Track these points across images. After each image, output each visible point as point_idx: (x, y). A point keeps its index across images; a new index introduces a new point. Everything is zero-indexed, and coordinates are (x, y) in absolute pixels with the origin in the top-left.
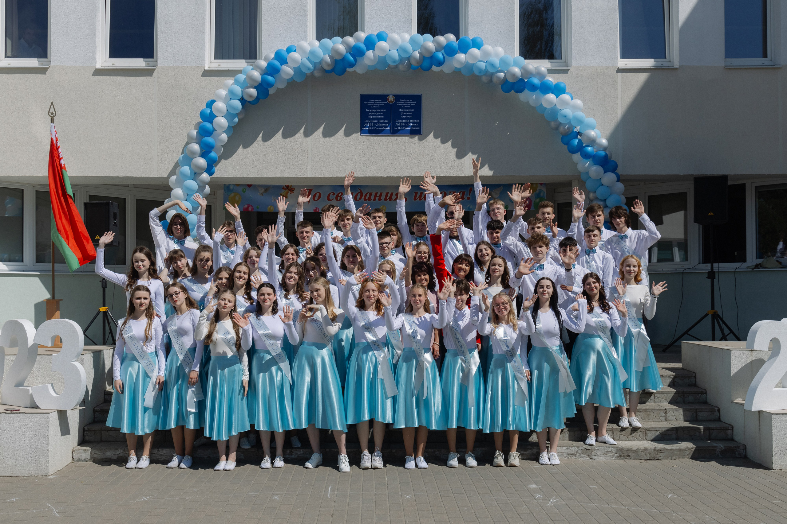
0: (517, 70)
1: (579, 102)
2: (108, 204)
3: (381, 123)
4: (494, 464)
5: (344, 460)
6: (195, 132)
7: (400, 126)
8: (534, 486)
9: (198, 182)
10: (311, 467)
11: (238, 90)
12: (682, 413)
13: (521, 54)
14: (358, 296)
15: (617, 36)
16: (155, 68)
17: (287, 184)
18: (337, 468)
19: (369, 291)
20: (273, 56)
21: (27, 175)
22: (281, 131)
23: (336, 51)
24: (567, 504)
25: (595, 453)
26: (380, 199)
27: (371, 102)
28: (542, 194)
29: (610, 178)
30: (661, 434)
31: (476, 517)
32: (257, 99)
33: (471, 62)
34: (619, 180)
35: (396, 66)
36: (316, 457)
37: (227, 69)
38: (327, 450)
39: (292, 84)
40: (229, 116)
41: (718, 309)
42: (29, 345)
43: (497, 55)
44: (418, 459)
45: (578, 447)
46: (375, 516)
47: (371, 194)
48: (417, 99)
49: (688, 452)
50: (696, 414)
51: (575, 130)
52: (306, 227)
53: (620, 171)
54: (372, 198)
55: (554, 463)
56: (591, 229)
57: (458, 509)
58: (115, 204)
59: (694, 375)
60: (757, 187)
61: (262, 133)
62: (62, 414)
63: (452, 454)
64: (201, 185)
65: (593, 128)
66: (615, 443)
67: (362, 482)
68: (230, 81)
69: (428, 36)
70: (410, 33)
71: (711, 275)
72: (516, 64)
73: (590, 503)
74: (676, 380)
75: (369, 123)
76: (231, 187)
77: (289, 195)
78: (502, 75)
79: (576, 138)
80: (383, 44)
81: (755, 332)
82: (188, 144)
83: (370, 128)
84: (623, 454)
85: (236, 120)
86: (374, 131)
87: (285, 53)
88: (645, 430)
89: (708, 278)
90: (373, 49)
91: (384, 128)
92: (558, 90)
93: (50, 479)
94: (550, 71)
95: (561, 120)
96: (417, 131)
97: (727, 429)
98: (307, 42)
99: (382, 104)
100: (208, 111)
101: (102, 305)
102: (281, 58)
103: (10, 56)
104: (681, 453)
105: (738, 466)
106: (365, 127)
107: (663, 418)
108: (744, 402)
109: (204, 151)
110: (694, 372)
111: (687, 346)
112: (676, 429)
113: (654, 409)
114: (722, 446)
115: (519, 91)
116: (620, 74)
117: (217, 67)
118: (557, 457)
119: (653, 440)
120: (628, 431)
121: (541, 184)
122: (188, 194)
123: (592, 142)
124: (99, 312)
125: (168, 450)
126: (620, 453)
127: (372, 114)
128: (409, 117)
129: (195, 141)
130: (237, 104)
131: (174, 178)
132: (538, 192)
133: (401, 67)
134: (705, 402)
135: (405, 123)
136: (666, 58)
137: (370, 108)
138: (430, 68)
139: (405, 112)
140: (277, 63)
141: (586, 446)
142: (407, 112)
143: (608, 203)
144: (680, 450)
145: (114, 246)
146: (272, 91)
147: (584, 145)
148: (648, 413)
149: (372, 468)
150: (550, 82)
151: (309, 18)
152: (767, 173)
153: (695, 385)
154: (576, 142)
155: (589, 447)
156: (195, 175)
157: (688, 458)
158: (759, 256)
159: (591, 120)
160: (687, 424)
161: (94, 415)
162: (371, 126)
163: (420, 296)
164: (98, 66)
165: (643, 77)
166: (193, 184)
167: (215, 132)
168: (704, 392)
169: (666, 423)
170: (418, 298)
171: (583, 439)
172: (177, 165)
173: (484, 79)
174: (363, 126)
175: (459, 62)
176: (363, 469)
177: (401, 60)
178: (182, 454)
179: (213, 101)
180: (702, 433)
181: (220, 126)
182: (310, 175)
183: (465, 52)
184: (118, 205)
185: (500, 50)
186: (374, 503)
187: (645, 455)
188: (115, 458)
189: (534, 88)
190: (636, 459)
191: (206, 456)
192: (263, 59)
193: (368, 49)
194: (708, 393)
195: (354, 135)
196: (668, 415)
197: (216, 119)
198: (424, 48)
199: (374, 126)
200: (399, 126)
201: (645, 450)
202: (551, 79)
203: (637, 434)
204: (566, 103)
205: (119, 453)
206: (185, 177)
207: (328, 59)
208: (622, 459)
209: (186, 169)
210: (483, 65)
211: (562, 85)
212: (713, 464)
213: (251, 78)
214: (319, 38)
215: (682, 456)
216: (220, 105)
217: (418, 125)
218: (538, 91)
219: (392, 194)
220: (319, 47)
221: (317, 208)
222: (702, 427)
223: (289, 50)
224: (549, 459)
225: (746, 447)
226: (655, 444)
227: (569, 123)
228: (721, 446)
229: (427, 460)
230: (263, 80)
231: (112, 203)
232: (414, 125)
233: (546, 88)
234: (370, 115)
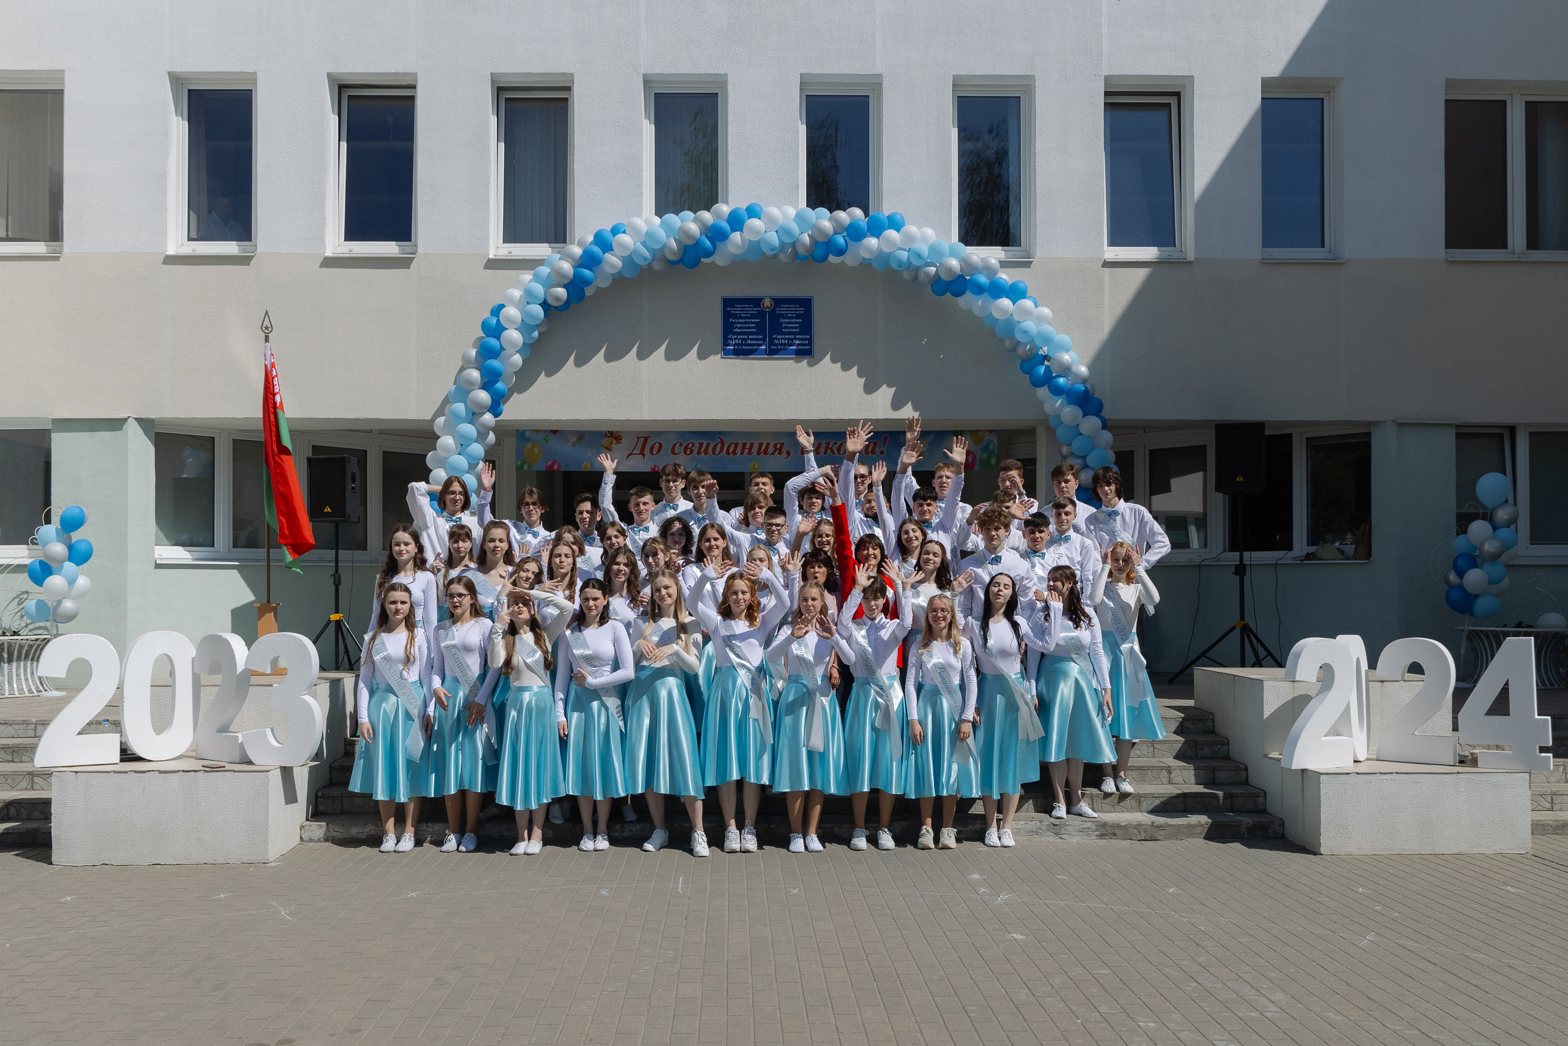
0: (954, 263)
1: (1046, 311)
2: (343, 460)
3: (752, 339)
4: (919, 846)
5: (700, 840)
6: (473, 352)
7: (781, 345)
8: (976, 876)
9: (477, 426)
10: (653, 849)
11: (539, 289)
12: (1193, 772)
13: (961, 240)
14: (720, 599)
15: (1103, 213)
16: (414, 256)
17: (610, 430)
18: (691, 851)
19: (736, 593)
20: (591, 239)
21: (221, 417)
22: (603, 350)
23: (686, 233)
24: (1023, 902)
25: (1065, 830)
26: (750, 453)
27: (737, 307)
28: (991, 447)
29: (1091, 423)
30: (1162, 803)
31: (894, 918)
32: (568, 303)
33: (886, 250)
34: (1104, 427)
35: (775, 256)
36: (659, 835)
37: (522, 258)
38: (676, 825)
39: (619, 280)
40: (525, 328)
41: (1249, 619)
42: (239, 671)
43: (925, 239)
44: (808, 838)
45: (1041, 822)
46: (747, 917)
47: (736, 445)
48: (806, 304)
49: (1200, 829)
50: (1214, 775)
51: (1041, 352)
52: (644, 496)
53: (1107, 412)
54: (739, 451)
55: (1006, 844)
56: (1062, 502)
57: (867, 908)
58: (354, 459)
59: (1211, 717)
60: (1308, 439)
61: (574, 354)
62: (287, 773)
63: (858, 831)
64: (482, 430)
65: (1067, 350)
66: (1095, 815)
67: (727, 871)
68: (527, 277)
69: (823, 211)
70: (796, 207)
71: (1240, 570)
72: (953, 253)
73: (1057, 900)
74: (1186, 724)
75: (735, 339)
76: (527, 434)
77: (615, 447)
78: (933, 270)
79: (1043, 364)
80: (755, 222)
81: (1298, 655)
82: (462, 369)
83: (736, 347)
84: (1107, 831)
85: (536, 334)
86: (742, 352)
87: (609, 236)
88: (1139, 798)
89: (1236, 573)
90: (741, 230)
91: (756, 347)
92: (1016, 293)
93: (270, 867)
94: (1004, 264)
95: (1019, 337)
96: (805, 352)
97: (1256, 796)
98: (641, 218)
99: (755, 310)
100: (494, 321)
101: (334, 610)
102: (603, 242)
103: (195, 237)
104: (1189, 832)
105: (1271, 850)
106: (729, 345)
107: (1165, 780)
108: (1281, 757)
109: (486, 380)
110: (1212, 714)
111: (1202, 674)
112: (1184, 796)
113: (1153, 767)
114: (1249, 821)
115: (958, 294)
116: (1106, 269)
117: (507, 254)
118: (1011, 836)
119: (1152, 812)
120: (1115, 799)
121: (990, 431)
122: (462, 445)
123: (1066, 370)
124: (329, 622)
125: (441, 825)
126: (1102, 830)
127: (739, 326)
128: (795, 330)
129: (473, 365)
130: (539, 311)
131: (441, 420)
132: (985, 443)
133: (782, 257)
134: (1227, 757)
135: (789, 339)
136: (1175, 246)
137: (735, 316)
138: (825, 259)
139: (789, 323)
140: (597, 250)
141: (1053, 820)
142: (791, 324)
143: (1091, 460)
144: (1189, 826)
145: (353, 522)
146: (589, 291)
147: (1054, 375)
148: (1144, 772)
149: (741, 852)
150: (1003, 281)
151: (644, 183)
152: (1323, 420)
153: (1213, 732)
154: (1042, 370)
155: (1057, 822)
156: (473, 416)
157: (1200, 838)
158: (1312, 542)
159: (1064, 338)
160: (1200, 789)
161: (331, 774)
162: (738, 345)
163: (814, 599)
164: (329, 253)
165: (1142, 273)
166: (470, 429)
167: (503, 353)
168: (1226, 742)
169: (1170, 786)
170: (810, 602)
171: (1048, 809)
172: (446, 401)
173: (906, 275)
174: (726, 343)
175: (869, 250)
176: (728, 853)
177: (783, 245)
178: (461, 832)
179: (502, 306)
180: (1221, 801)
181: (512, 344)
182: (646, 416)
183: (878, 236)
184: (359, 461)
185: (930, 232)
186: (746, 900)
187: (1137, 833)
188: (364, 837)
189: (979, 289)
190: (1125, 839)
191: (497, 834)
192: (576, 243)
193: (733, 230)
194: (1230, 742)
195: (712, 357)
196: (1173, 775)
197: (505, 333)
198: (816, 228)
199: (742, 345)
200: (779, 344)
201: (1138, 826)
202: (1005, 276)
203: (1127, 802)
204: (1027, 313)
205: (369, 829)
206: (459, 419)
207: (673, 244)
208: (1105, 839)
209: (460, 407)
210: (904, 255)
211: (1022, 285)
212: (1237, 846)
213: (558, 272)
214: (659, 213)
215: (1192, 835)
216: (512, 312)
217: (807, 342)
218: (986, 294)
219: (768, 445)
220: (661, 226)
221: (655, 466)
222: (1220, 793)
223: (615, 231)
224: (1000, 838)
225: (1283, 822)
226: (1153, 818)
227: (1032, 342)
228: (1247, 820)
229: (823, 840)
230: (576, 275)
231: (349, 458)
232: (801, 342)
233: (997, 290)
234: (737, 327)
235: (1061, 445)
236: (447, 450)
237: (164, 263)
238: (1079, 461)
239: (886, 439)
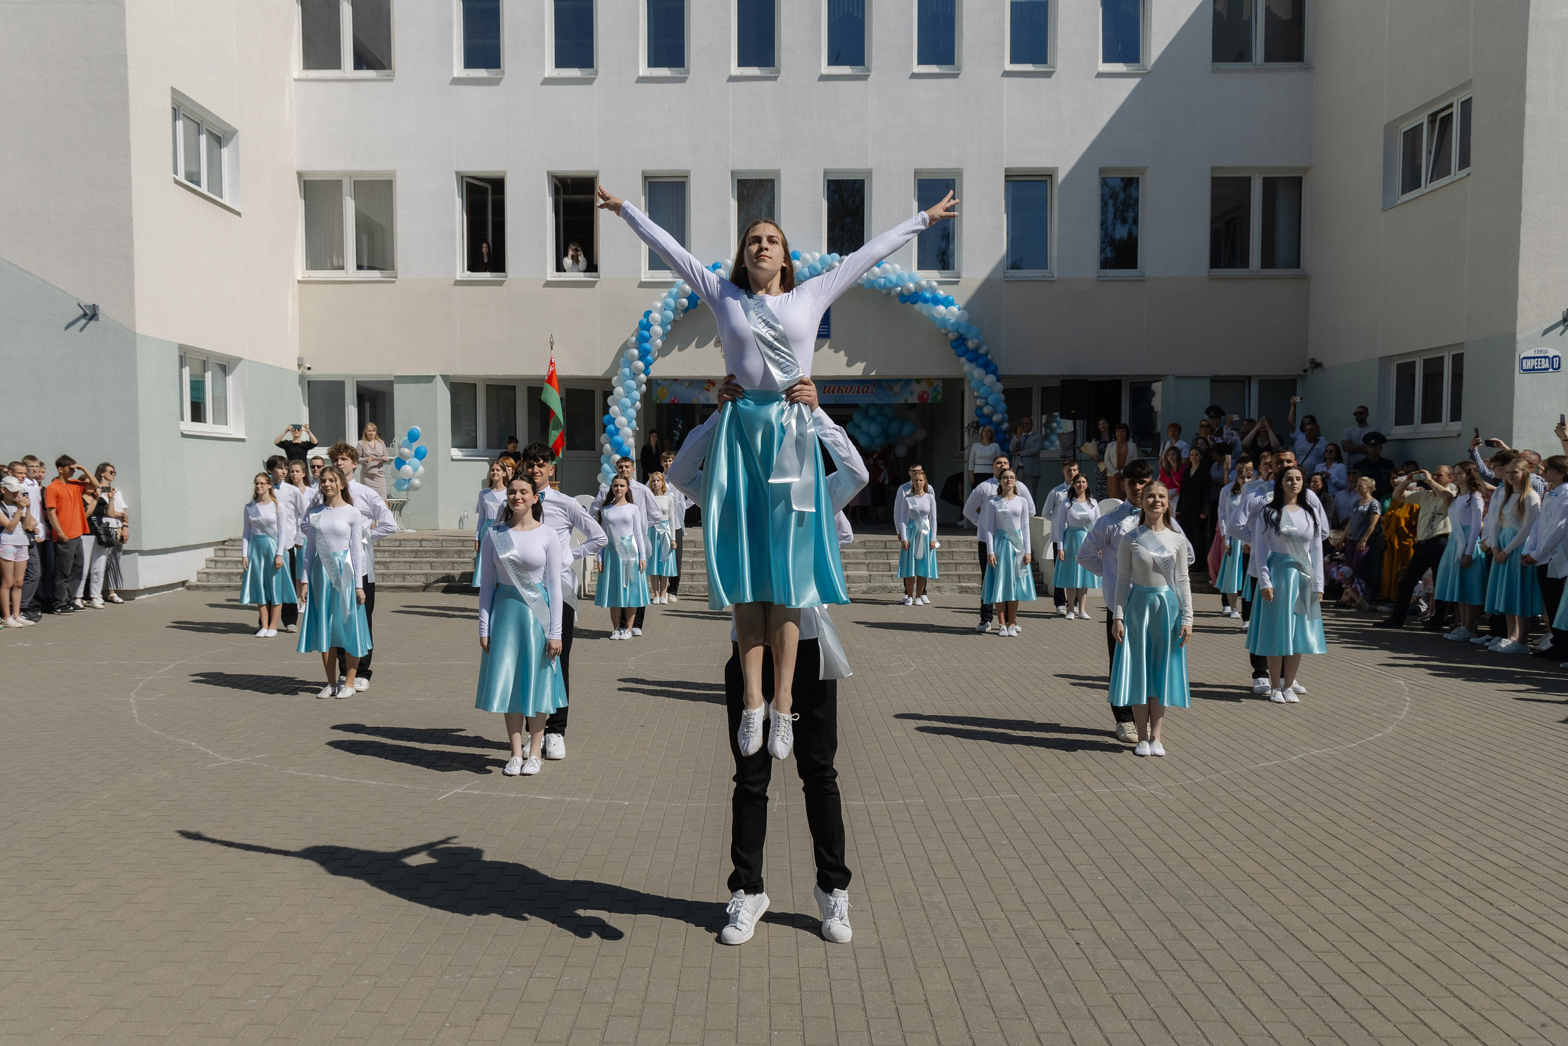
0: (912, 285)
6: (634, 339)
9: (636, 381)
11: (671, 302)
13: (919, 269)
16: (599, 280)
17: (709, 380)
28: (938, 388)
29: (990, 379)
32: (688, 309)
34: (998, 381)
37: (661, 281)
40: (663, 325)
43: (894, 271)
51: (963, 337)
53: (1002, 371)
60: (1131, 383)
61: (695, 341)
64: (639, 383)
68: (664, 293)
70: (820, 252)
72: (913, 279)
76: (659, 381)
77: (711, 388)
78: (899, 289)
82: (627, 348)
85: (669, 327)
92: (947, 302)
94: (942, 283)
95: (949, 328)
100: (645, 321)
109: (641, 354)
115: (914, 303)
116: (1004, 285)
117: (651, 278)
121: (938, 379)
122: (627, 392)
129: (632, 345)
130: (671, 313)
131: (615, 377)
132: (935, 386)
136: (1047, 270)
150: (940, 295)
156: (634, 375)
164: (549, 279)
166: (632, 383)
167: (651, 339)
172: (617, 366)
179: (650, 312)
181: (656, 333)
185: (897, 267)
189: (926, 301)
197: (653, 327)
202: (941, 293)
204: (954, 314)
206: (626, 377)
210: (883, 281)
211: (950, 296)
216: (656, 316)
218: (928, 304)
227: (957, 331)
233: (936, 301)
235: (974, 391)
236: (619, 395)
237: (454, 284)
238: (984, 401)
239: (875, 384)
